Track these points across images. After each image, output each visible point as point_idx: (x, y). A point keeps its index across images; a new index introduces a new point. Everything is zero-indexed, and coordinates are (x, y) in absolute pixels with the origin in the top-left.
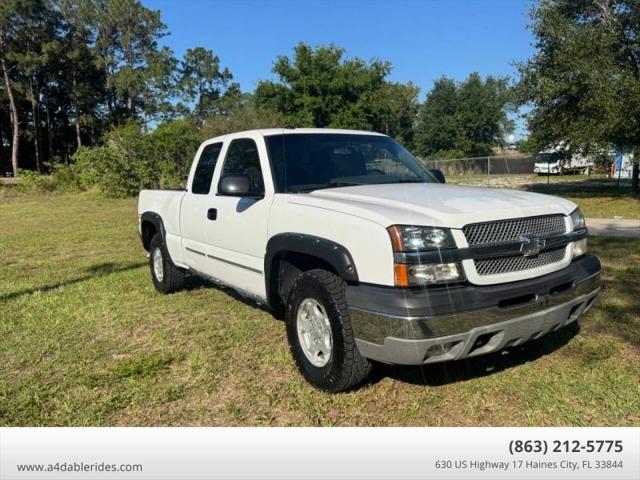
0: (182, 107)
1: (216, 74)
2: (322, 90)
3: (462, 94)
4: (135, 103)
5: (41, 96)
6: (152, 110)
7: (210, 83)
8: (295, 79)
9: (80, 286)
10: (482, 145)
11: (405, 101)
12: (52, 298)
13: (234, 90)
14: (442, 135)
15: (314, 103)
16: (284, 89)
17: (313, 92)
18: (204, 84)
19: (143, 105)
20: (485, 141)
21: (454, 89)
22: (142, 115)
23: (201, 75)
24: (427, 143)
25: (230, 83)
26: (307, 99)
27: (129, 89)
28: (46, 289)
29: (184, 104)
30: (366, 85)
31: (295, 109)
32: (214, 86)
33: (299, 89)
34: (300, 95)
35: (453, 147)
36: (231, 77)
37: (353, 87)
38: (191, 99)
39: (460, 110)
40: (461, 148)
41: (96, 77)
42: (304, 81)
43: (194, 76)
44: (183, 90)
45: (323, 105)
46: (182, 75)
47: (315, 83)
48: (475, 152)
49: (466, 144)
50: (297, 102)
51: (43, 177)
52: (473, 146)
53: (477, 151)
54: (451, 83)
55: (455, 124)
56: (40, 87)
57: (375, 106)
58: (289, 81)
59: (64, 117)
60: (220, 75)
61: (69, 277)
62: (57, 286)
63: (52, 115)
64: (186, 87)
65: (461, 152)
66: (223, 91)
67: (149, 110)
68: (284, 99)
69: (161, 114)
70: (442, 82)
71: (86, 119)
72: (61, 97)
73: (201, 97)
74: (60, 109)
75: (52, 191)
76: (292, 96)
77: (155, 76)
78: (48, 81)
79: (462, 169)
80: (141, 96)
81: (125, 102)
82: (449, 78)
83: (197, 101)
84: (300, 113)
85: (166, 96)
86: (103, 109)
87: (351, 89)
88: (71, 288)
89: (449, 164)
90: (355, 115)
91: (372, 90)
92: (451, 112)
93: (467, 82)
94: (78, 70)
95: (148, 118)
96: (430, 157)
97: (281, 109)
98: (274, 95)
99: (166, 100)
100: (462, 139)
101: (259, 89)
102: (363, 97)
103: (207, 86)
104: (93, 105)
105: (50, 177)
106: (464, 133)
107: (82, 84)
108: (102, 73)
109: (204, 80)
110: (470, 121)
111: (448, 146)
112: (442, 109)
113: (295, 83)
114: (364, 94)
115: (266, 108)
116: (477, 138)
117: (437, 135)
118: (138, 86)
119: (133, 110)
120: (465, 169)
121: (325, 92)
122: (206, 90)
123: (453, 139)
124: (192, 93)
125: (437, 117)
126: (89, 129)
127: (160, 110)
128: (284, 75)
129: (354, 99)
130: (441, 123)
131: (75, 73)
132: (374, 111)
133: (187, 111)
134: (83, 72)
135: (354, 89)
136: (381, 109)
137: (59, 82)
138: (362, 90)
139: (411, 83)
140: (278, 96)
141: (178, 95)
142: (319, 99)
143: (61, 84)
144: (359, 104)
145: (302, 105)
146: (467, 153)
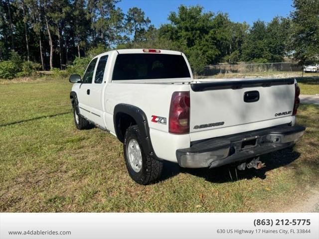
0: (126, 37)
1: (143, 21)
2: (191, 28)
3: (268, 29)
4: (105, 35)
5: (63, 33)
6: (112, 39)
7: (140, 25)
8: (178, 23)
9: (64, 115)
10: (277, 56)
11: (241, 32)
12: (52, 119)
13: (151, 28)
14: (256, 51)
15: (187, 35)
16: (173, 29)
17: (187, 29)
18: (137, 26)
19: (108, 36)
20: (279, 54)
21: (263, 26)
22: (108, 41)
23: (135, 22)
24: (248, 54)
25: (149, 25)
26: (183, 33)
27: (102, 29)
28: (51, 116)
29: (127, 36)
30: (215, 26)
31: (178, 38)
32: (142, 27)
33: (180, 28)
34: (180, 31)
35: (262, 57)
36: (150, 22)
37: (207, 26)
38: (130, 33)
39: (266, 38)
40: (266, 57)
41: (87, 23)
42: (182, 24)
43: (132, 21)
44: (127, 29)
45: (191, 36)
46: (127, 22)
47: (188, 25)
48: (273, 60)
49: (268, 55)
50: (179, 34)
51: (62, 71)
52: (272, 57)
53: (274, 59)
54: (263, 23)
55: (263, 44)
56: (62, 28)
57: (219, 37)
58: (176, 24)
59: (73, 42)
60: (145, 21)
61: (61, 112)
62: (56, 116)
63: (67, 42)
64: (128, 28)
65: (265, 60)
66: (146, 29)
67: (111, 39)
68: (172, 33)
69: (116, 41)
70: (258, 22)
71: (83, 44)
72: (71, 33)
73: (136, 32)
74: (71, 38)
75: (66, 77)
76: (177, 32)
77: (114, 22)
78: (66, 25)
79: (266, 68)
80: (108, 32)
81: (101, 35)
82: (261, 20)
83: (133, 34)
84: (181, 40)
85: (119, 32)
86: (90, 39)
87: (205, 28)
88: (61, 116)
89: (259, 66)
90: (207, 41)
91: (218, 28)
92: (261, 39)
93: (271, 22)
94: (78, 20)
95: (110, 43)
96: (249, 62)
97: (171, 38)
98: (168, 31)
99: (119, 34)
100: (267, 53)
101: (161, 28)
102: (211, 31)
103: (138, 27)
104: (86, 36)
105: (65, 71)
106: (268, 50)
107: (80, 27)
108: (90, 21)
109: (137, 23)
110: (271, 43)
111: (259, 56)
112: (256, 37)
113: (178, 25)
114: (213, 30)
115: (164, 38)
116: (275, 52)
117: (253, 51)
118: (106, 27)
119: (104, 39)
120: (268, 68)
121: (192, 29)
122: (138, 29)
123: (262, 52)
124: (131, 30)
125: (254, 41)
126: (84, 48)
127: (116, 39)
128: (173, 21)
129: (207, 33)
130: (256, 44)
131: (77, 22)
132: (218, 39)
133: (129, 39)
134: (81, 21)
135: (207, 27)
136: (222, 38)
137: (70, 26)
138: (212, 28)
139: (245, 22)
140: (170, 32)
141: (125, 31)
142: (189, 33)
143: (71, 26)
144: (210, 35)
145: (181, 36)
146: (269, 60)
